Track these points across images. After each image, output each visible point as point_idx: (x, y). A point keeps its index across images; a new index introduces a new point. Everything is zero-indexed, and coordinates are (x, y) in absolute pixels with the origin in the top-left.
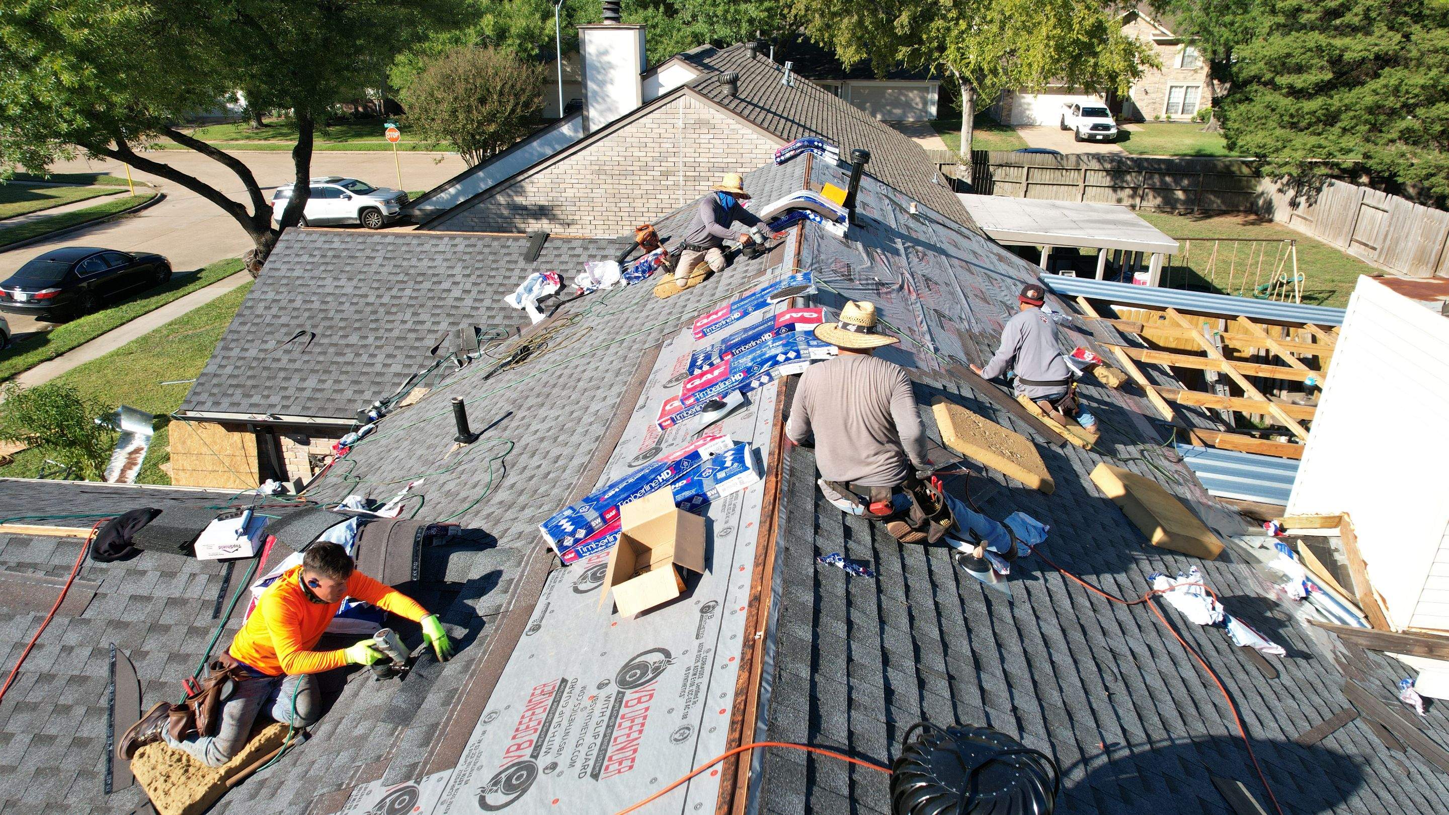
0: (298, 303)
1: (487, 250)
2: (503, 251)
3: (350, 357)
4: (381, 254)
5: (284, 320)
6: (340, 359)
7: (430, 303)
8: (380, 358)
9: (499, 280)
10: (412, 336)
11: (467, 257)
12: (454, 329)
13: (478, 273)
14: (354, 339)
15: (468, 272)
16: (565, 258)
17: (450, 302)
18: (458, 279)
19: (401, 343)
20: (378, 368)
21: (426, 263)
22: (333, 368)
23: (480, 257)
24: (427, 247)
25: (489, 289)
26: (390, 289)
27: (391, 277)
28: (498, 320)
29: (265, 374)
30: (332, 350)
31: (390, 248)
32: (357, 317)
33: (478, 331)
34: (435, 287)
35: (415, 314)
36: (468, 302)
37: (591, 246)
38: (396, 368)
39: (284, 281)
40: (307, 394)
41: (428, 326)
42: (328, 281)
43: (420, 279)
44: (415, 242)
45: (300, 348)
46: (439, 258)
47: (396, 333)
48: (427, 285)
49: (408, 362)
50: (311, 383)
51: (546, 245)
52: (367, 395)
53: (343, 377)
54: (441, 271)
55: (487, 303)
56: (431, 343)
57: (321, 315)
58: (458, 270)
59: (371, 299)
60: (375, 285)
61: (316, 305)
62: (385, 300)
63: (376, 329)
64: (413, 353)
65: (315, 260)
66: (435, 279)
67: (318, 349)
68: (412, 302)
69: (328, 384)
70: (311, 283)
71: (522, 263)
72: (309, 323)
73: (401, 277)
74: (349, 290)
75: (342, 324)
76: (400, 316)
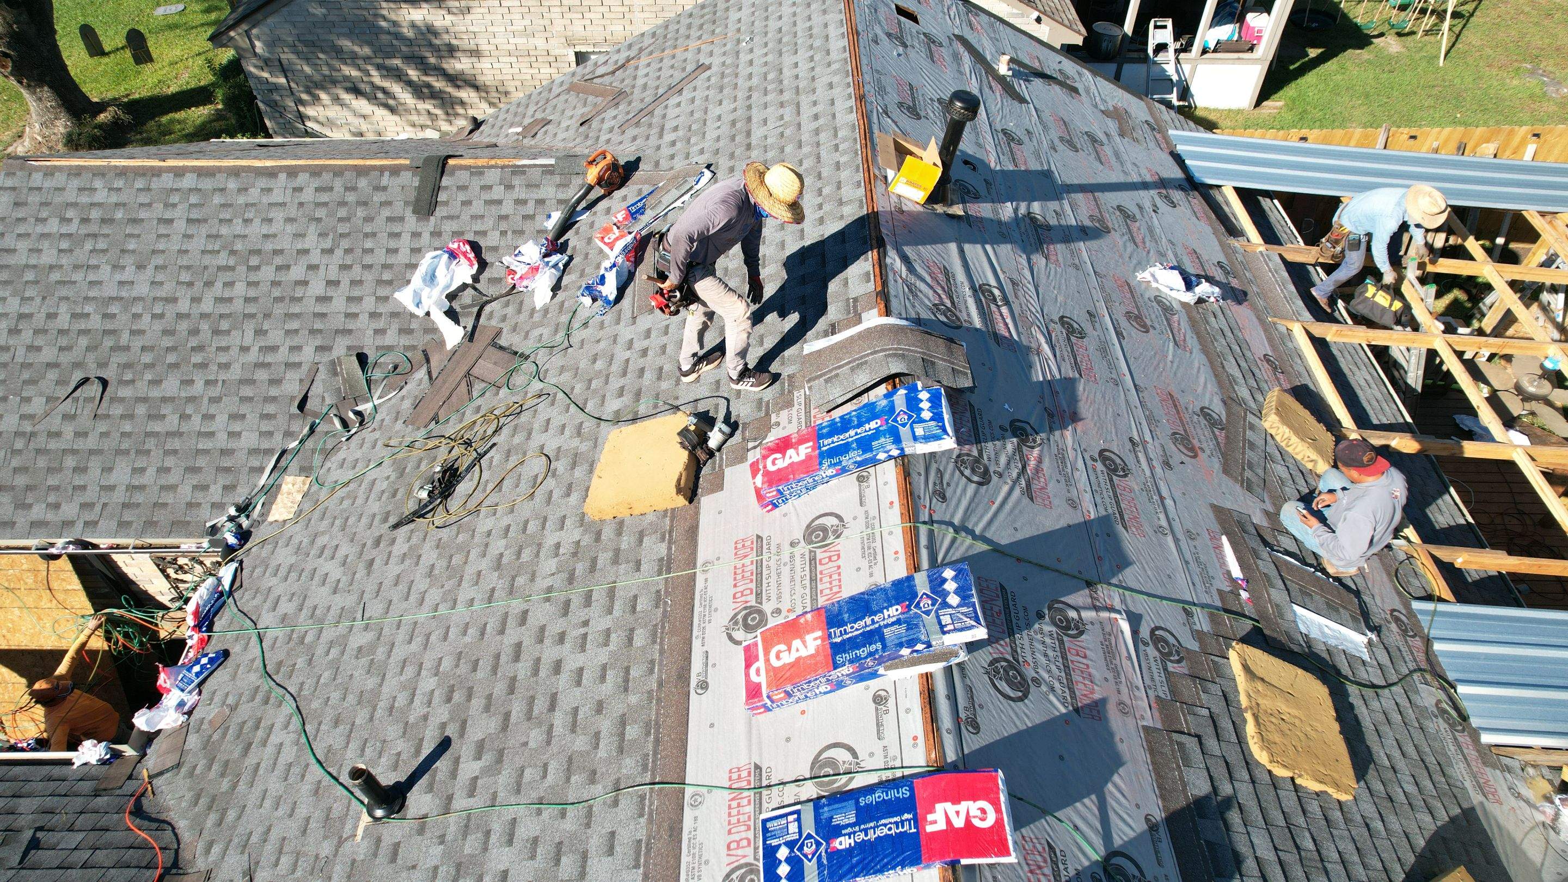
0: (63, 320)
1: (351, 198)
2: (378, 197)
3: (172, 422)
4: (179, 213)
5: (48, 354)
6: (157, 427)
7: (279, 310)
8: (221, 421)
9: (380, 257)
10: (262, 375)
11: (321, 213)
12: (325, 358)
13: (345, 243)
14: (171, 386)
15: (328, 244)
16: (478, 207)
17: (310, 306)
18: (315, 258)
19: (247, 391)
20: (221, 440)
21: (257, 229)
22: (151, 444)
23: (342, 213)
24: (254, 194)
25: (369, 277)
26: (209, 284)
27: (207, 260)
28: (391, 338)
29: (42, 462)
30: (141, 410)
31: (193, 199)
32: (167, 342)
33: (362, 359)
34: (282, 277)
35: (259, 332)
36: (339, 304)
37: (517, 181)
38: (249, 439)
39: (30, 276)
40: (119, 496)
41: (282, 355)
42: (105, 272)
43: (254, 261)
44: (232, 185)
45: (89, 410)
46: (278, 215)
47: (235, 373)
48: (267, 273)
49: (266, 426)
50: (121, 475)
51: (445, 181)
52: (215, 493)
53: (170, 462)
54: (284, 243)
55: (369, 304)
56: (292, 387)
57: (108, 342)
58: (310, 241)
59: (184, 306)
60: (185, 277)
61: (95, 322)
62: (207, 306)
63: (203, 366)
64: (270, 409)
65: (73, 228)
66: (278, 260)
67: (117, 410)
68: (251, 309)
69: (149, 477)
70: (78, 276)
71: (411, 221)
72: (91, 359)
73: (223, 259)
74: (142, 289)
75: (147, 358)
76: (235, 339)
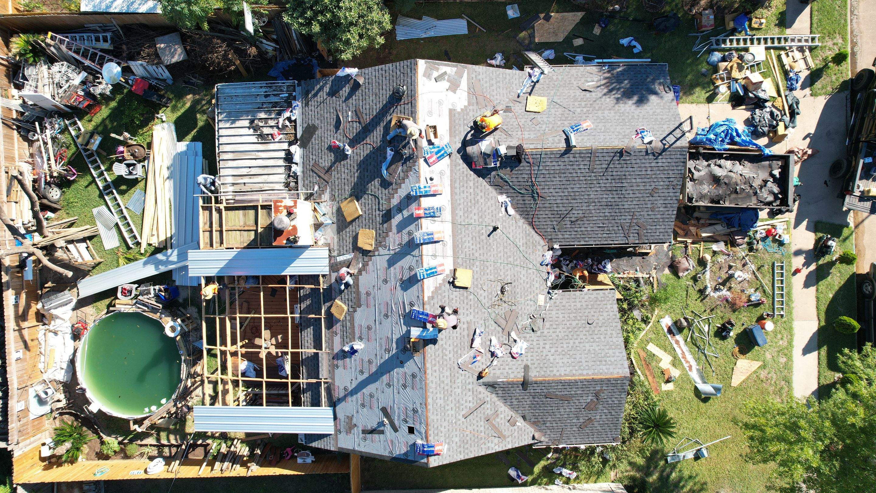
0: (602, 337)
1: (545, 369)
2: (538, 369)
3: (571, 316)
4: (585, 364)
5: (603, 329)
6: (574, 315)
7: (555, 341)
8: (561, 316)
9: (535, 354)
10: (555, 326)
11: (551, 365)
12: (541, 331)
13: (543, 357)
14: (574, 323)
15: (547, 357)
16: (514, 368)
17: (548, 342)
18: (549, 354)
19: (557, 323)
20: (560, 312)
21: (565, 360)
22: (574, 311)
23: (546, 365)
24: (568, 370)
25: (536, 350)
26: (572, 347)
27: (575, 352)
28: (528, 336)
29: (596, 306)
30: (579, 318)
31: (582, 367)
32: (578, 333)
33: (533, 330)
34: (556, 349)
35: (558, 336)
36: (541, 343)
37: (506, 374)
38: (554, 312)
39: (613, 347)
40: (577, 300)
41: (551, 331)
42: (597, 349)
43: (563, 353)
44: (574, 372)
45: (590, 318)
46: (561, 364)
47: (561, 327)
48: (560, 350)
49: (551, 316)
50: (579, 305)
51: (523, 374)
52: (558, 302)
53: (569, 308)
54: (557, 357)
55: (535, 343)
56: (547, 324)
57: (591, 332)
58: (552, 358)
59: (577, 341)
60: (578, 348)
61: (595, 337)
62: (571, 342)
63: (568, 328)
64: (551, 319)
65: (608, 359)
66: (558, 353)
67: (584, 318)
68: (561, 341)
69: (573, 304)
70: (603, 347)
71: (529, 364)
72: (593, 329)
73: (571, 353)
74: (587, 345)
75: (581, 329)
76: (563, 334)
